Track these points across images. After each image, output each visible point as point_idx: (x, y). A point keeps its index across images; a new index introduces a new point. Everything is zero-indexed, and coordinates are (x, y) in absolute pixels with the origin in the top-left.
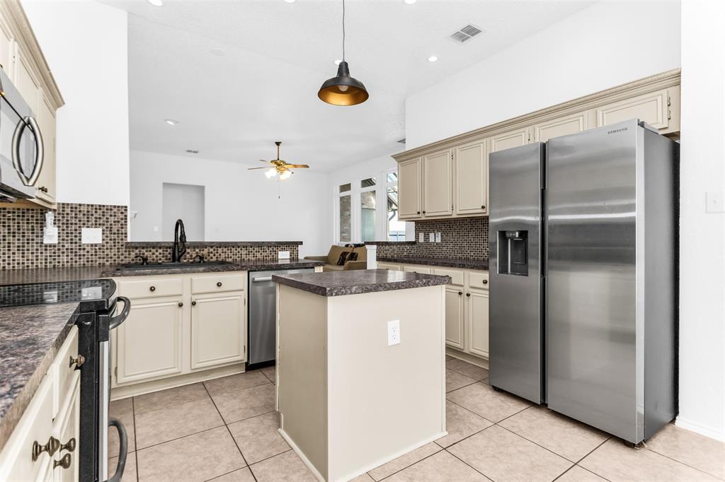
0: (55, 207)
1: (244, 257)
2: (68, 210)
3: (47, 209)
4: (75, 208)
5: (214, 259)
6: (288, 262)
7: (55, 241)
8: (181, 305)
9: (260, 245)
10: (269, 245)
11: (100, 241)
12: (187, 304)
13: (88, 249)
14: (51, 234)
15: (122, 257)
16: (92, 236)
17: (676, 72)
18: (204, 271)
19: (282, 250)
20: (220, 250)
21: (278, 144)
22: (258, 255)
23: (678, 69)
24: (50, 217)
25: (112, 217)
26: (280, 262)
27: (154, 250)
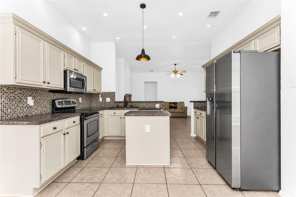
0: (101, 93)
1: (145, 106)
2: (104, 94)
3: (99, 94)
4: (105, 93)
5: (136, 106)
6: (159, 108)
7: (101, 101)
8: (121, 118)
9: (150, 102)
10: (153, 102)
11: (110, 101)
12: (122, 118)
13: (107, 103)
14: (101, 100)
15: (114, 105)
16: (108, 100)
17: (278, 17)
18: (127, 109)
19: (157, 104)
20: (138, 104)
21: (175, 65)
22: (149, 105)
23: (279, 16)
24: (100, 95)
25: (112, 95)
26: (156, 108)
27: (121, 103)
